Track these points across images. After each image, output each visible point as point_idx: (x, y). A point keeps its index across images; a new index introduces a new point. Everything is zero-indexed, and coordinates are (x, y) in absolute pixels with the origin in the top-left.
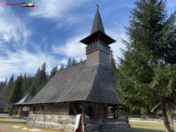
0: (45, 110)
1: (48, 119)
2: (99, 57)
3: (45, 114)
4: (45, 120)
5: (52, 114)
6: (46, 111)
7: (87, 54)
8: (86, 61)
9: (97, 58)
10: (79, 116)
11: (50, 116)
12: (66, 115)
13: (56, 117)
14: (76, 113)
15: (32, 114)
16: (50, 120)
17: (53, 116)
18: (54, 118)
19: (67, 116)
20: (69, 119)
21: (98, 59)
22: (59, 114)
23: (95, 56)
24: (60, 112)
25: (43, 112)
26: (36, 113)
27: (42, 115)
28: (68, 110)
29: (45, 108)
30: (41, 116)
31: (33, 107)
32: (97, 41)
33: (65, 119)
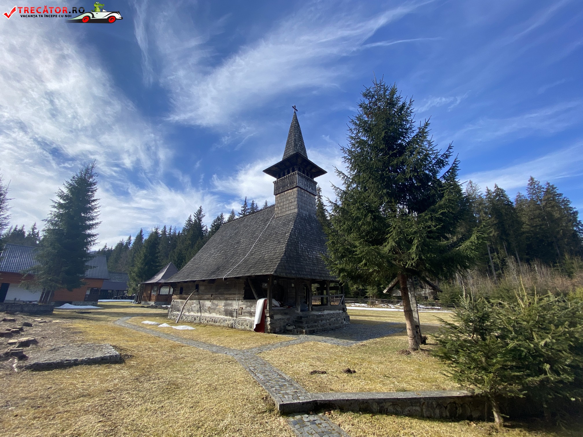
0: (200, 292)
1: (207, 308)
2: (296, 199)
3: (201, 299)
4: (200, 310)
5: (214, 299)
6: (202, 294)
7: (276, 194)
8: (273, 206)
9: (293, 200)
10: (260, 302)
11: (210, 303)
12: (239, 300)
13: (221, 304)
14: (256, 296)
15: (178, 299)
16: (210, 310)
17: (216, 302)
18: (217, 305)
19: (240, 302)
20: (244, 307)
21: (296, 203)
22: (226, 299)
23: (289, 198)
24: (228, 296)
25: (197, 296)
26: (185, 299)
27: (195, 301)
28: (243, 292)
29: (202, 288)
30: (194, 304)
31: (180, 288)
32: (293, 171)
33: (237, 307)
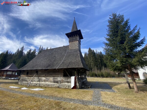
1: (43, 80)
2: (78, 44)
3: (39, 77)
4: (39, 81)
5: (47, 77)
6: (40, 75)
7: (69, 42)
8: (69, 45)
10: (73, 78)
11: (45, 78)
12: (61, 77)
13: (51, 79)
15: (25, 76)
16: (45, 81)
17: (48, 78)
18: (49, 79)
19: (62, 78)
20: (64, 79)
21: (78, 46)
22: (54, 77)
23: (75, 44)
24: (55, 75)
25: (37, 76)
27: (36, 77)
28: (63, 74)
29: (39, 72)
30: (36, 79)
31: (26, 72)
32: (76, 35)
33: (60, 80)
